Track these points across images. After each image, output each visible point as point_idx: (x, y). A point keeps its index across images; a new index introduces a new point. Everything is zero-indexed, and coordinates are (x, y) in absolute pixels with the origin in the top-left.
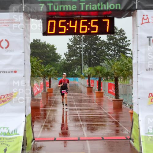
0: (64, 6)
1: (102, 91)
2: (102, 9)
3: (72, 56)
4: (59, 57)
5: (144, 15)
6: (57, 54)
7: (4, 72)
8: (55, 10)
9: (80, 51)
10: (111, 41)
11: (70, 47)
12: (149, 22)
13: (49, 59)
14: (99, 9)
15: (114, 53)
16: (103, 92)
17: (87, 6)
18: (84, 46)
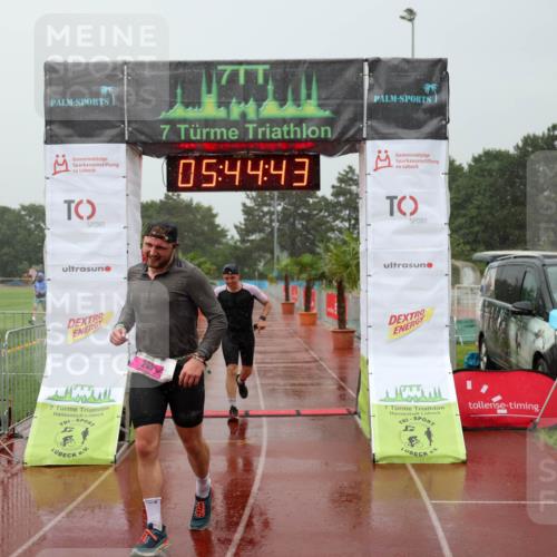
0: (213, 131)
1: (315, 311)
2: (292, 136)
3: (253, 232)
4: (223, 233)
5: (380, 152)
6: (218, 226)
7: (83, 269)
8: (193, 137)
9: (272, 221)
10: (341, 199)
11: (247, 211)
12: (389, 166)
13: (200, 239)
14: (286, 137)
15: (347, 225)
16: (315, 315)
17: (260, 130)
18: (279, 208)
